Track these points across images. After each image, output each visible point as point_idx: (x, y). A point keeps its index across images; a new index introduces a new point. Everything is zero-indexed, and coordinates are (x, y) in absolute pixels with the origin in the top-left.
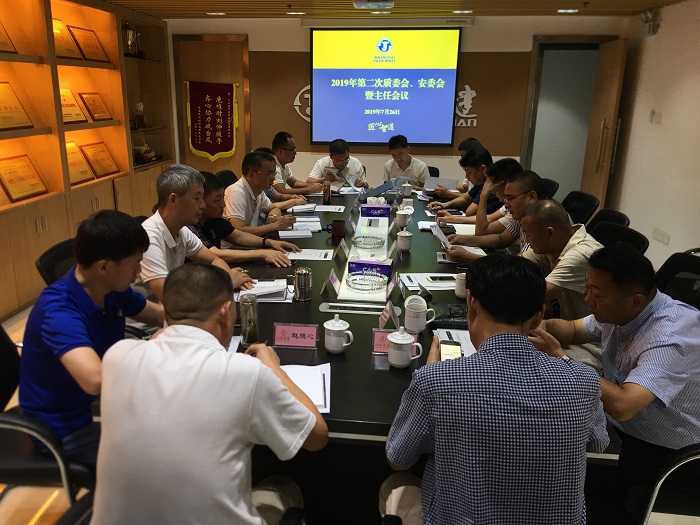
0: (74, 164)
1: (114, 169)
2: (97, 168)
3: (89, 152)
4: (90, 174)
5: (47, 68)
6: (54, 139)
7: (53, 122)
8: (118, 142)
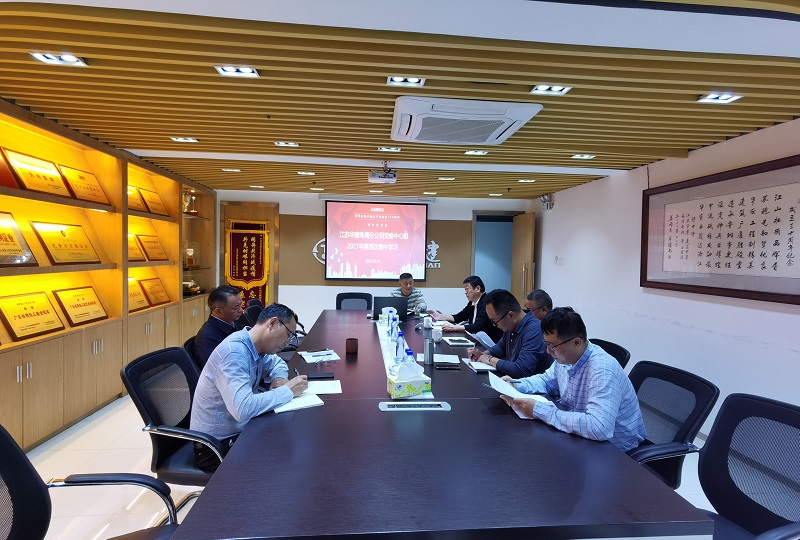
0: (133, 295)
1: (166, 299)
2: (152, 297)
3: (146, 285)
4: (146, 304)
5: (119, 217)
6: (118, 273)
7: (119, 259)
8: (172, 279)
